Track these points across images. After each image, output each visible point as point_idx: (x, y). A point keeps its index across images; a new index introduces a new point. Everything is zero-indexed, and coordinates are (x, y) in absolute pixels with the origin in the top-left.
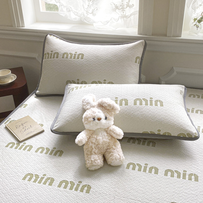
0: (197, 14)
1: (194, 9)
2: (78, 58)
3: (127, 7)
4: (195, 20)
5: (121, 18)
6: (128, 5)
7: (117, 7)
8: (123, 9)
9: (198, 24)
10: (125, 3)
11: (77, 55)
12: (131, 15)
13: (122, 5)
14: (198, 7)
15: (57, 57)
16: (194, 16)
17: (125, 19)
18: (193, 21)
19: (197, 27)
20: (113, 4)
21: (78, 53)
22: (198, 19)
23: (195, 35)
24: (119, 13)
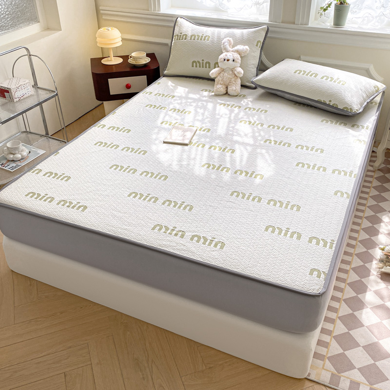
2: (204, 40)
4: (321, 8)
5: (254, 5)
9: (323, 12)
11: (203, 37)
12: (264, 2)
15: (185, 39)
17: (258, 6)
21: (205, 35)
22: (324, 7)
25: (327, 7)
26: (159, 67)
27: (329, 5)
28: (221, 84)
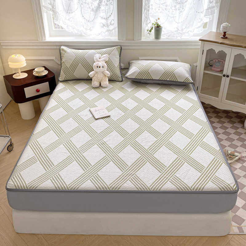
0: (148, 27)
1: (147, 24)
3: (110, 25)
4: (148, 30)
5: (107, 31)
6: (111, 24)
7: (104, 25)
8: (108, 26)
9: (149, 32)
10: (109, 23)
12: (113, 29)
13: (107, 24)
14: (148, 23)
16: (147, 28)
17: (109, 32)
18: (147, 31)
19: (150, 34)
20: (101, 24)
22: (149, 30)
23: (148, 38)
24: (105, 29)
25: (151, 30)
26: (54, 76)
27: (152, 28)
28: (96, 81)
